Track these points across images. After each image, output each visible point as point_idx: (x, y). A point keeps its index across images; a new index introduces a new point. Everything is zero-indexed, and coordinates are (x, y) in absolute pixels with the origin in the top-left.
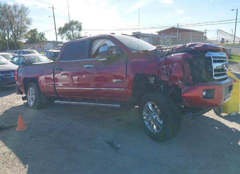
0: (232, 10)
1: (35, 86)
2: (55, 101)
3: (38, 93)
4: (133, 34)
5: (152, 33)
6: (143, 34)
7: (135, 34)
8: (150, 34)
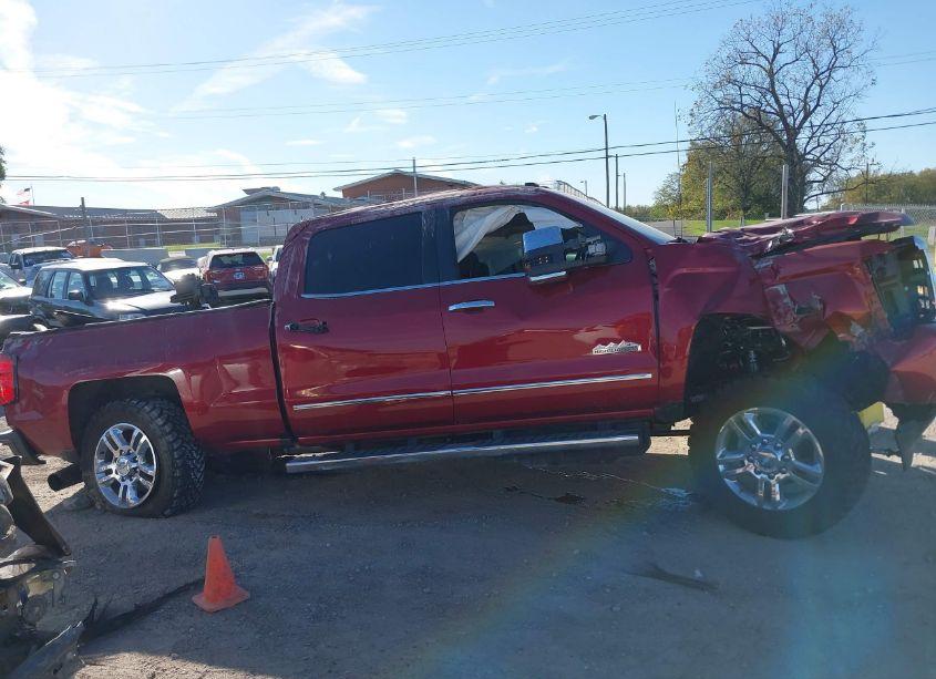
0: (592, 118)
1: (155, 414)
2: (288, 465)
3: (174, 441)
4: (245, 195)
5: (323, 193)
6: (293, 198)
7: (254, 195)
8: (316, 197)
